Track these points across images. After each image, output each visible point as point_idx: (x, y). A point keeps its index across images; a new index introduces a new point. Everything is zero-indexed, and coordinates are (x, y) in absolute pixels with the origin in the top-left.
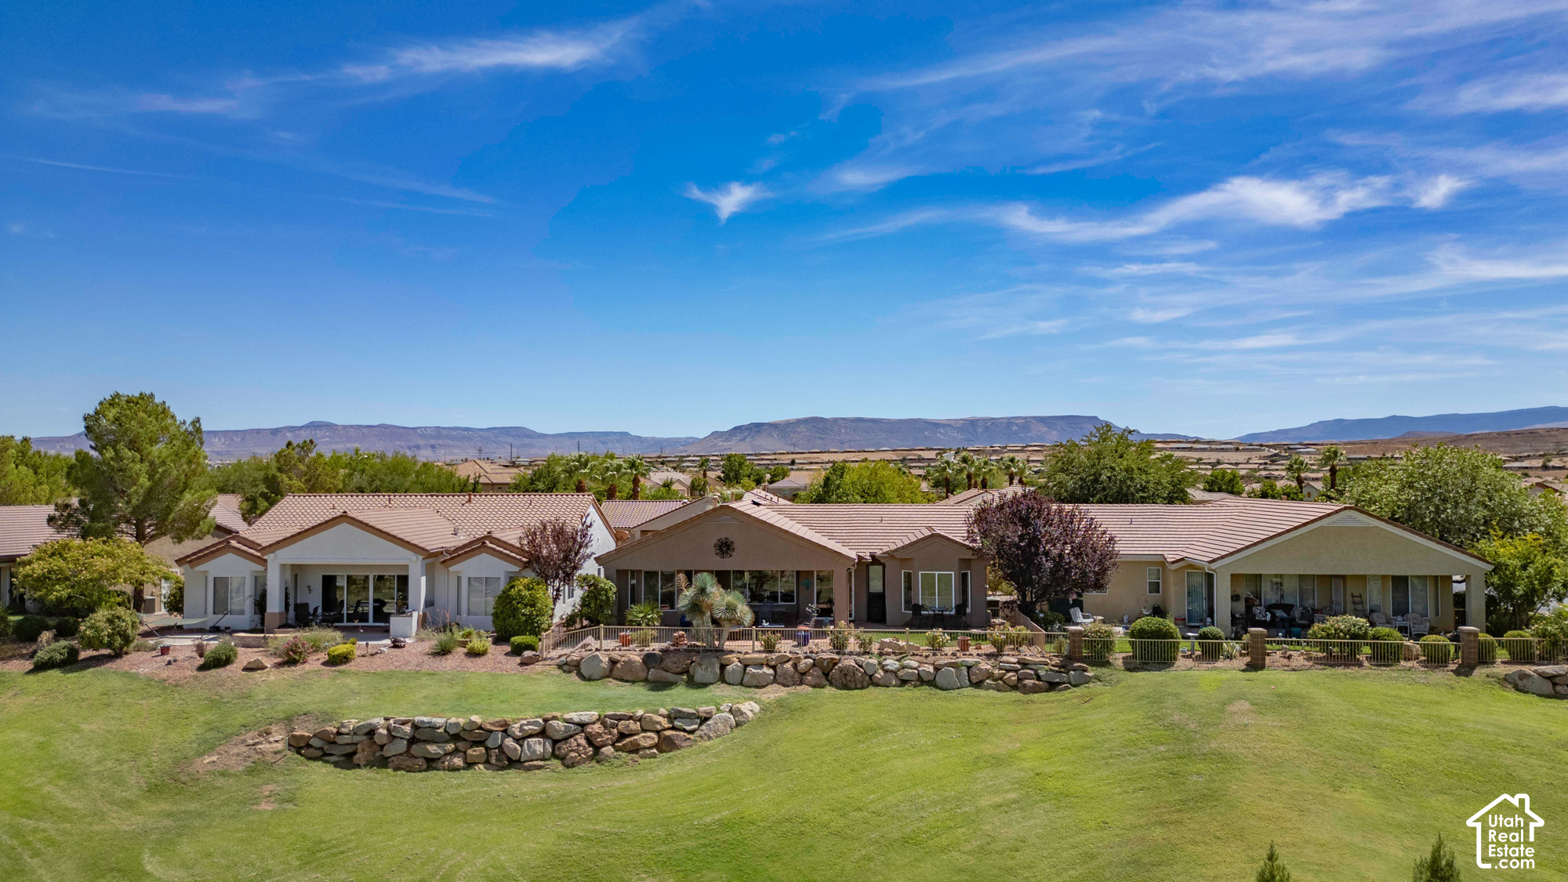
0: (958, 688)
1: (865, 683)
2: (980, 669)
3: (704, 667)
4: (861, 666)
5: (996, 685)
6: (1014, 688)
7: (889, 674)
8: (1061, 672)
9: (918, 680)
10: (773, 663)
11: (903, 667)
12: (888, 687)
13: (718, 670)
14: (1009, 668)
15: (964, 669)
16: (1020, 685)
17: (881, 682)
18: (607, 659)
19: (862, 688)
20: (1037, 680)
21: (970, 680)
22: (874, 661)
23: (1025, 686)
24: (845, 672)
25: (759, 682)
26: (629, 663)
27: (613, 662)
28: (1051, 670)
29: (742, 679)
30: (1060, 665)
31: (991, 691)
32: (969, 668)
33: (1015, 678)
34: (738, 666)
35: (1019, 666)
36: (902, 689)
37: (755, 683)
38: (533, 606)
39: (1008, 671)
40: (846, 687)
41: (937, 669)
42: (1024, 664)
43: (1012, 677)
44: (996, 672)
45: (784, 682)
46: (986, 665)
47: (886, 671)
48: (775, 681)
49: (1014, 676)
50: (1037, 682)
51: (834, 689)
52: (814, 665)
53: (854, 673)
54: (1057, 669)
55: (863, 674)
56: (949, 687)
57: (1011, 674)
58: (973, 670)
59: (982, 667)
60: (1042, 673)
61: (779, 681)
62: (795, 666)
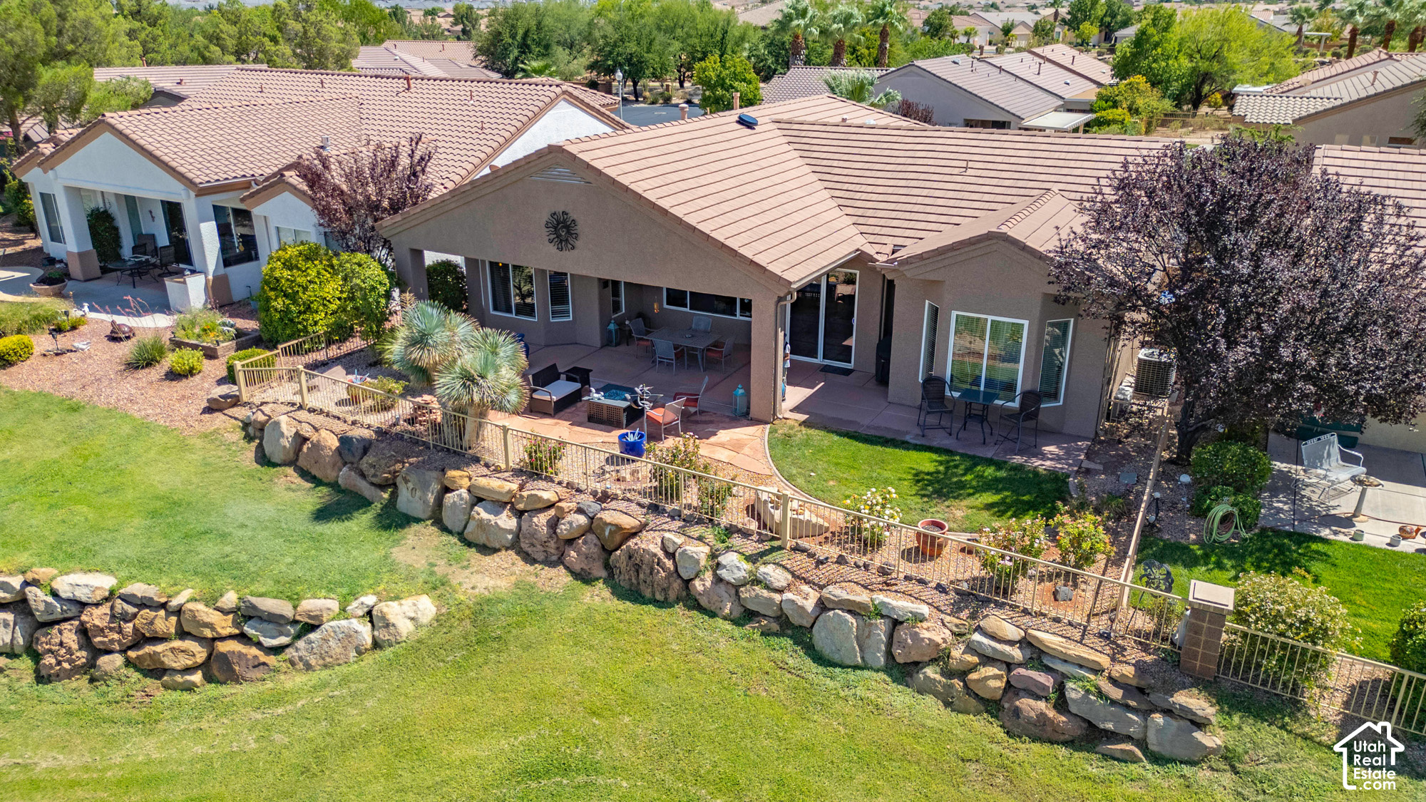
0: (856, 667)
1: (672, 596)
2: (915, 636)
3: (410, 485)
4: (671, 555)
5: (944, 686)
6: (991, 706)
7: (722, 589)
8: (1128, 707)
9: (777, 618)
10: (521, 506)
11: (756, 582)
12: (713, 615)
13: (431, 498)
14: (989, 653)
15: (881, 627)
16: (1006, 705)
17: (703, 601)
18: (294, 430)
19: (663, 604)
20: (1055, 707)
21: (889, 655)
22: (700, 551)
23: (1017, 712)
24: (637, 563)
25: (488, 539)
26: (317, 446)
27: (301, 439)
28: (1100, 694)
29: (465, 527)
30: (1134, 683)
31: (930, 699)
32: (896, 623)
33: (999, 684)
34: (462, 499)
35: (1017, 653)
36: (737, 632)
37: (482, 539)
38: (293, 297)
39: (987, 660)
40: (633, 594)
41: (822, 606)
42: (1037, 655)
43: (991, 679)
44: (956, 653)
45: (530, 550)
46: (935, 632)
47: (718, 580)
48: (515, 546)
49: (996, 677)
50: (1051, 714)
51: (606, 593)
52: (589, 529)
53: (652, 569)
54: (1117, 694)
55: (670, 575)
56: (836, 658)
57: (991, 671)
58: (902, 633)
59: (925, 634)
60: (1074, 691)
61: (523, 545)
62: (554, 524)
